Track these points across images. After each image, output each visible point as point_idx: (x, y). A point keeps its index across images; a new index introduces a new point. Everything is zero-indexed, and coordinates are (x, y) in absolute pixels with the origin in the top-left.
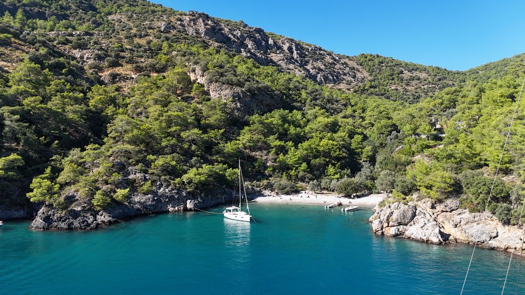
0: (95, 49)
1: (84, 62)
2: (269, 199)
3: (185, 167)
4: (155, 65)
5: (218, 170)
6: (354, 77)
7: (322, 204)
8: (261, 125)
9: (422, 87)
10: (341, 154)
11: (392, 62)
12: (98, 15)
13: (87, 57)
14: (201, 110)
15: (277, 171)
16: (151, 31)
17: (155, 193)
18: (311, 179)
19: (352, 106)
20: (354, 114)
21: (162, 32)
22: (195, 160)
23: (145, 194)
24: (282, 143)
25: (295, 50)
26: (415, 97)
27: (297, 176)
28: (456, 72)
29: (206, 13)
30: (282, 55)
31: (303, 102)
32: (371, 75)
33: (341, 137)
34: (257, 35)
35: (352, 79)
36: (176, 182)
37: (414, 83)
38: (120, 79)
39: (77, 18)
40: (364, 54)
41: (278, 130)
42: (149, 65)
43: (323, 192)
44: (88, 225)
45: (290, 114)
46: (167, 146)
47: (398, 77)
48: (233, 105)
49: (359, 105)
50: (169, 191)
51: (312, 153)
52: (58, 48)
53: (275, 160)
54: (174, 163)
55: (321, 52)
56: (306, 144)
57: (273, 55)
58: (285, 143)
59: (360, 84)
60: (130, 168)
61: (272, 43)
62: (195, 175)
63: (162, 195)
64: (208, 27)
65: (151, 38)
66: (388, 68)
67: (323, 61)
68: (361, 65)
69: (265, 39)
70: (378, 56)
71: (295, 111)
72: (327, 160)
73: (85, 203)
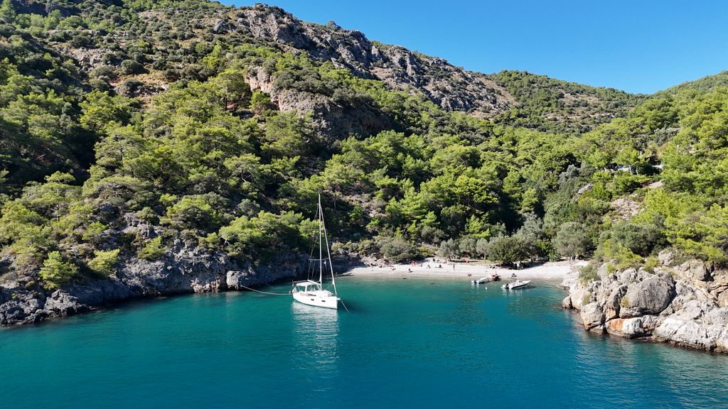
0: (107, 48)
1: (90, 66)
2: (373, 271)
3: (227, 216)
4: (197, 71)
5: (286, 222)
6: (494, 102)
7: (465, 277)
8: (359, 153)
9: (592, 116)
10: (490, 199)
11: (548, 82)
12: (124, 11)
13: (94, 60)
14: (264, 131)
15: (386, 225)
16: (199, 30)
17: (168, 259)
18: (442, 239)
19: (497, 137)
20: (501, 147)
21: (215, 32)
22: (246, 205)
23: (149, 260)
24: (395, 181)
25: (410, 64)
26: (583, 130)
27: (419, 233)
28: (639, 96)
29: (280, 8)
30: (390, 70)
31: (424, 126)
32: (518, 100)
33: (488, 173)
34: (354, 41)
35: (491, 105)
36: (208, 239)
37: (579, 110)
38: (142, 90)
39: (92, 13)
40: (506, 71)
41: (387, 162)
42: (188, 70)
43: (462, 259)
44: (22, 315)
45: (406, 138)
46: (198, 182)
47: (557, 102)
48: (315, 124)
49: (506, 134)
50: (195, 255)
51: (443, 197)
52: (50, 46)
53: (383, 208)
54: (207, 207)
55: (447, 67)
56: (432, 183)
57: (379, 69)
58: (398, 181)
59: (503, 112)
60: (127, 215)
61: (377, 53)
62: (243, 228)
63: (182, 262)
64: (284, 26)
65: (198, 40)
66: (543, 90)
67: (449, 79)
68: (503, 86)
69: (367, 47)
70: (527, 74)
71: (413, 136)
72: (468, 208)
73: (27, 275)
